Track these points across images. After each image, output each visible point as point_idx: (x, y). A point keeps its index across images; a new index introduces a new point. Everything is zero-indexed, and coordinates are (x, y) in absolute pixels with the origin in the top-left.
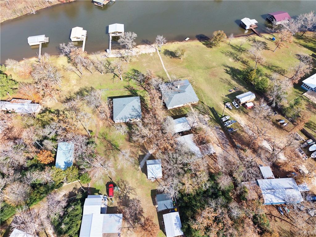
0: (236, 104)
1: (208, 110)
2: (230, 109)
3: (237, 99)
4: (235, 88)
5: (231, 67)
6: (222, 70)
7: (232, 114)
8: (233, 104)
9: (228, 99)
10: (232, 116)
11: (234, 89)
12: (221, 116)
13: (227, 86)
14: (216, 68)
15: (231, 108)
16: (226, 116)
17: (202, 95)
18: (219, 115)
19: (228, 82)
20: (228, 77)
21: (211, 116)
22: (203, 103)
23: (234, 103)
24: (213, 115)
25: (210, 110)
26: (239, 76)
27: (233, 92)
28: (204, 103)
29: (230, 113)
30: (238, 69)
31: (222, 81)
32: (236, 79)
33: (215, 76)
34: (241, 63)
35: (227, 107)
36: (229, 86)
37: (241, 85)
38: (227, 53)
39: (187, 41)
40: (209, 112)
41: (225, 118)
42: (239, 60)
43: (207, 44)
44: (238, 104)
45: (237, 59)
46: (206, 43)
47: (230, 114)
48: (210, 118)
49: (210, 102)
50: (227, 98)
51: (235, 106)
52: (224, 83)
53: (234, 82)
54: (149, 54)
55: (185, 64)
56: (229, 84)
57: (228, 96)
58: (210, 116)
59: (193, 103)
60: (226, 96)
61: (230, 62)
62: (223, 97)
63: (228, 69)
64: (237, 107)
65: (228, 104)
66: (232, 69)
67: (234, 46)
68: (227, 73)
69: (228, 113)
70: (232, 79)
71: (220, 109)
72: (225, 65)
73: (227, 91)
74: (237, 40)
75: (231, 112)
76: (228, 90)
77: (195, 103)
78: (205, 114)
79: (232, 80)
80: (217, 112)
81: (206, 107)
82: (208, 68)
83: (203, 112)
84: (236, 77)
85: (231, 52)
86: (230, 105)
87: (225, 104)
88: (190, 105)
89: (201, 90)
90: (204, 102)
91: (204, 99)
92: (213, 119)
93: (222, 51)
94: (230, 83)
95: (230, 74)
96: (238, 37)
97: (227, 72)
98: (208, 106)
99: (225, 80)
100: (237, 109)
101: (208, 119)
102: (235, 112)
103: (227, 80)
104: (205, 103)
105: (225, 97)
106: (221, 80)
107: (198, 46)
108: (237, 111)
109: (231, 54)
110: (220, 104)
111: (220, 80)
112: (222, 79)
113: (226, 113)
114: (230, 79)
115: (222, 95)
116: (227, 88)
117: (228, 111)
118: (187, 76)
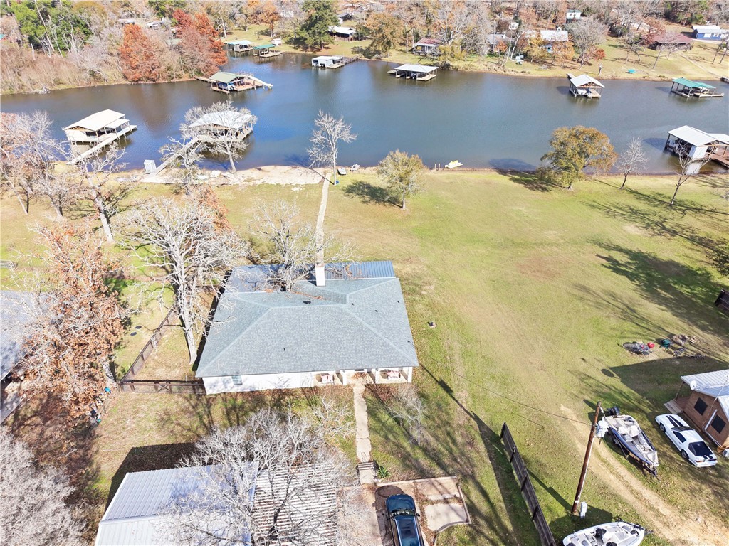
0: (692, 437)
1: (471, 444)
2: (639, 464)
3: (693, 401)
4: (664, 337)
5: (635, 249)
6: (591, 257)
7: (664, 509)
8: (660, 428)
9: (621, 393)
10: (668, 534)
11: (662, 343)
12: (561, 512)
13: (613, 322)
14: (555, 249)
15: (652, 458)
16: (607, 517)
17: (456, 345)
18: (545, 499)
19: (621, 306)
20: (626, 288)
21: (484, 493)
22: (449, 390)
23: (669, 426)
24: (495, 492)
25: (481, 446)
26: (685, 290)
27: (652, 357)
28: (456, 394)
29: (638, 496)
30: (671, 264)
31: (582, 299)
32: (666, 299)
34: (688, 244)
35: (612, 439)
36: (628, 326)
37: (704, 329)
38: (612, 208)
39: (451, 170)
40: (475, 455)
41: (599, 535)
42: (674, 233)
44: (702, 434)
45: (664, 228)
46: (524, 178)
47: (639, 508)
48: (472, 509)
49: (494, 392)
50: (616, 382)
51: (685, 446)
52: (599, 306)
53: (654, 311)
54: (289, 186)
55: (414, 224)
56: (629, 313)
57: (624, 372)
58: (476, 497)
60: (604, 371)
61: (634, 236)
62: (584, 377)
63: (621, 258)
64: (701, 462)
65: (628, 428)
66: (637, 256)
67: (648, 194)
68: (616, 270)
69: (628, 497)
70: (647, 298)
71: (559, 448)
72: (606, 241)
73: (611, 346)
75: (654, 487)
76: (622, 342)
78: (440, 465)
79: (645, 302)
80: (534, 469)
81: (459, 418)
82: (515, 245)
83: (425, 451)
84: (667, 288)
85: (631, 209)
86: (635, 430)
87: (595, 417)
88: (359, 388)
89: (458, 320)
90: (452, 384)
92: (493, 521)
93: (590, 203)
94: (633, 311)
95: (631, 277)
97: (615, 267)
98: (476, 419)
99: (606, 298)
100: (702, 475)
101: (454, 518)
102: (685, 500)
103: (613, 296)
104: (462, 395)
105: (602, 378)
106: (580, 294)
108: (707, 490)
109: (634, 212)
110: (565, 418)
111: (576, 292)
112: (585, 289)
113: (603, 489)
114: (636, 296)
115: (582, 367)
116: (618, 334)
117: (619, 476)
118: (404, 261)
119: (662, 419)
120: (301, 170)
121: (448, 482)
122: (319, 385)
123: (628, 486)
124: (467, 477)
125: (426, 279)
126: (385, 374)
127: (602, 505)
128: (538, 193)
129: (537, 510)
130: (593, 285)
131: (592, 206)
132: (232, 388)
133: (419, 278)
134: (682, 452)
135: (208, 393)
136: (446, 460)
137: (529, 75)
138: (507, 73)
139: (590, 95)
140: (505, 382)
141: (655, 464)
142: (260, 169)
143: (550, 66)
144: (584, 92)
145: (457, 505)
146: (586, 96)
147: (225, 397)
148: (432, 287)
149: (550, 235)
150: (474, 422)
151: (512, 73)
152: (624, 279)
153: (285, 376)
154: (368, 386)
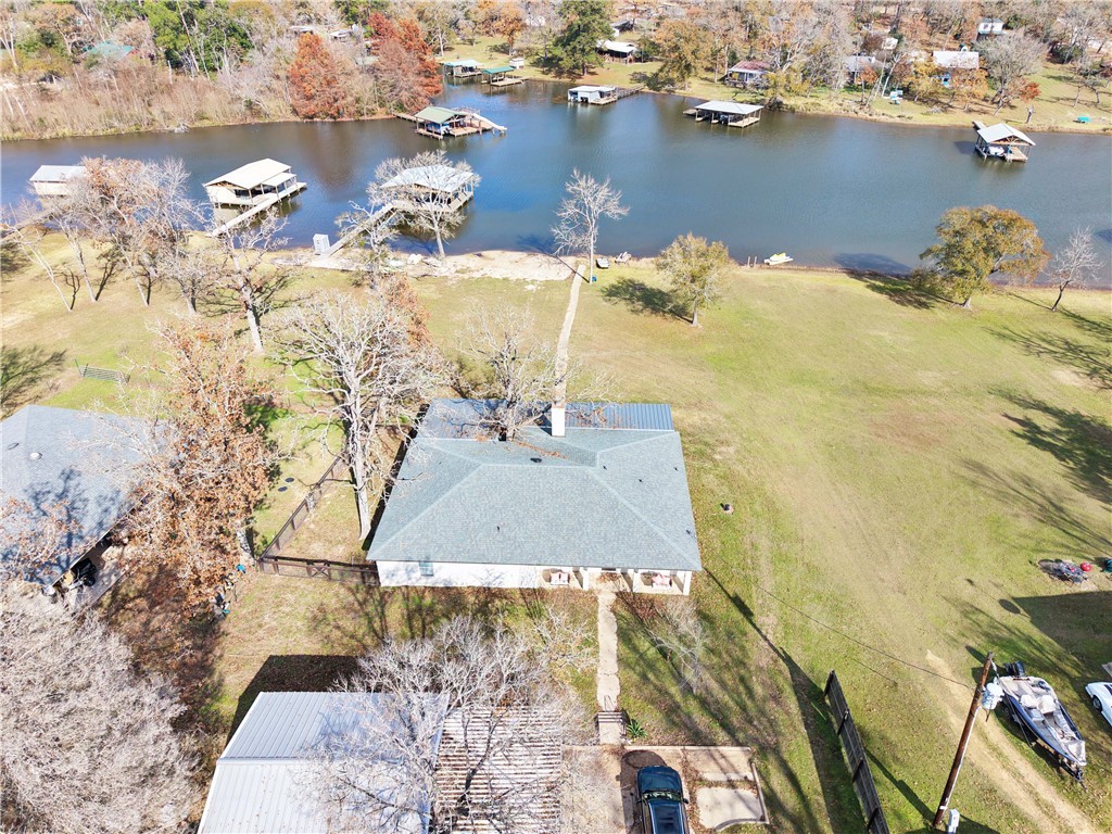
1: (776, 699)
2: (1053, 760)
5: (1069, 409)
6: (994, 417)
8: (1093, 704)
9: (1029, 640)
11: (1103, 564)
13: (1025, 524)
14: (934, 401)
15: (1075, 751)
17: (764, 543)
18: (889, 798)
19: (1040, 500)
20: (1050, 471)
21: (791, 779)
22: (747, 612)
24: (810, 778)
25: (792, 704)
27: (1086, 587)
28: (758, 619)
31: (974, 484)
33: (924, 442)
35: (1009, 713)
36: (1048, 532)
38: (1034, 340)
39: (776, 268)
40: (781, 717)
43: (894, 291)
46: (889, 286)
48: (771, 801)
49: (819, 620)
50: (1022, 622)
52: (1002, 496)
54: (522, 283)
55: (710, 348)
56: (1053, 512)
57: (1035, 606)
58: (778, 782)
60: (1004, 604)
61: (1064, 386)
62: (969, 610)
63: (1045, 422)
65: (1038, 698)
66: (1072, 421)
67: (1097, 320)
68: (1035, 442)
69: (1030, 809)
70: (1084, 490)
71: (920, 720)
73: (1019, 563)
75: (1076, 798)
76: (1037, 557)
78: (726, 727)
79: (1081, 496)
80: (876, 748)
81: (760, 656)
82: (870, 390)
83: (704, 703)
85: (1067, 343)
86: (1049, 702)
87: (983, 676)
88: (607, 597)
89: (770, 504)
90: (753, 603)
91: (768, 584)
92: (803, 823)
93: (998, 330)
94: (1060, 509)
95: (1060, 453)
97: (1033, 435)
98: (788, 660)
99: (1015, 485)
101: (742, 813)
103: (1028, 483)
104: (768, 621)
105: (999, 613)
106: (972, 475)
109: (1073, 348)
110: (933, 673)
111: (964, 472)
112: (980, 468)
113: (990, 792)
114: (1065, 485)
115: (967, 593)
116: (1032, 544)
117: (1017, 775)
118: (689, 406)
119: (1098, 689)
120: (541, 258)
121: (736, 755)
122: (547, 586)
123: (1032, 792)
124: (766, 750)
125: (723, 437)
126: (649, 579)
127: (985, 818)
128: (910, 312)
129: (876, 814)
130: (995, 462)
131: (1002, 336)
132: (418, 580)
133: (712, 433)
135: (382, 585)
136: (735, 720)
137: (910, 122)
138: (874, 117)
139: (1009, 157)
140: (838, 607)
142: (480, 255)
143: (946, 108)
144: (1000, 151)
145: (748, 793)
146: (1003, 158)
147: (407, 592)
148: (731, 450)
149: (928, 378)
150: (783, 665)
151: (883, 118)
152: (1048, 456)
153: (498, 569)
154: (620, 595)
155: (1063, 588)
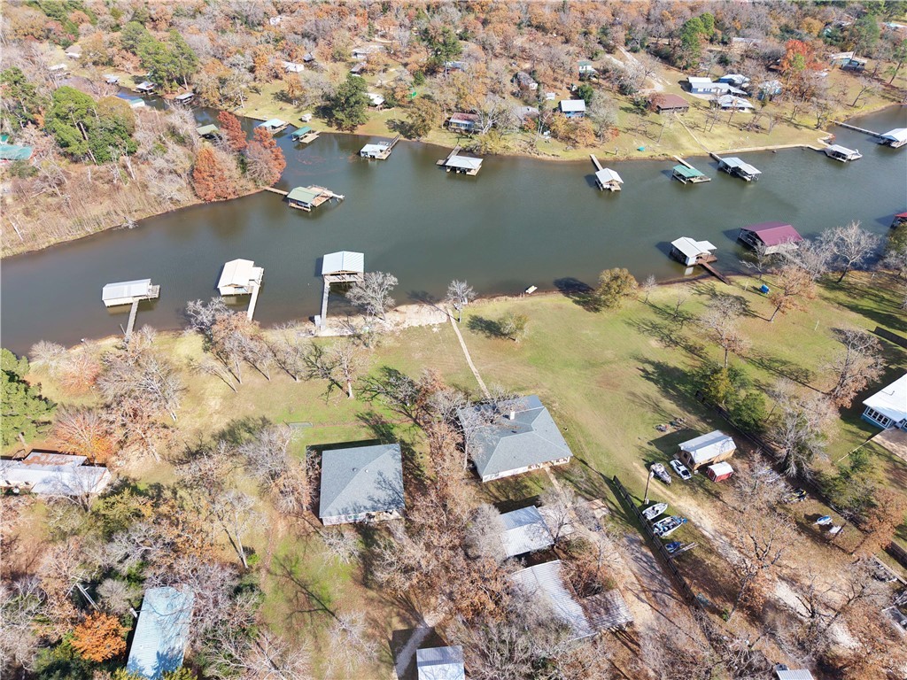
0: (683, 468)
1: (602, 485)
2: (665, 482)
3: (683, 454)
4: (672, 420)
5: (657, 362)
6: (631, 371)
7: (673, 496)
8: (671, 466)
9: (656, 453)
10: (675, 505)
11: (671, 423)
12: (640, 504)
13: (650, 415)
14: (614, 366)
15: (669, 479)
16: (656, 503)
17: (581, 439)
18: (635, 501)
19: (652, 403)
20: (652, 389)
21: (612, 503)
22: (586, 464)
23: (675, 465)
24: (616, 502)
25: (606, 486)
26: (682, 388)
27: (668, 432)
28: (590, 465)
29: (665, 493)
30: (676, 369)
31: (633, 402)
32: (673, 396)
33: (615, 386)
34: (684, 352)
35: (657, 477)
36: (657, 416)
37: (689, 412)
38: (641, 324)
39: (531, 295)
40: (605, 490)
41: (653, 509)
42: (677, 344)
43: (585, 302)
44: (686, 466)
45: (671, 340)
46: (582, 300)
47: (666, 498)
48: (610, 509)
49: (605, 461)
50: (653, 448)
51: (680, 473)
52: (642, 405)
53: (668, 405)
54: (430, 327)
55: (528, 354)
56: (657, 408)
57: (656, 442)
58: (610, 505)
59: (556, 464)
60: (649, 443)
61: (654, 348)
62: (641, 448)
63: (650, 369)
64: (686, 478)
65: (659, 468)
66: (657, 366)
67: (660, 306)
68: (649, 379)
69: (662, 495)
70: (664, 397)
71: (636, 481)
72: (641, 357)
73: (650, 429)
74: (666, 291)
75: (670, 490)
76: (654, 426)
77: (562, 462)
78: (593, 496)
79: (663, 399)
80: (628, 491)
81: (594, 476)
82: (593, 365)
83: (586, 492)
84: (674, 388)
85: (652, 324)
86: (663, 469)
87: (648, 466)
88: (548, 469)
90: (586, 460)
91: (588, 454)
92: (618, 512)
93: (627, 320)
94: (658, 406)
95: (656, 382)
96: (667, 283)
97: (647, 376)
98: (601, 474)
99: (645, 399)
100: (686, 483)
101: (604, 513)
102: (680, 492)
103: (648, 397)
104: (592, 464)
105: (648, 447)
106: (632, 398)
107: (560, 308)
108: (687, 487)
109: (654, 326)
110: (635, 468)
111: (630, 397)
112: (633, 394)
113: (653, 493)
114: (658, 395)
115: (639, 442)
116: (652, 421)
117: (658, 488)
119: (672, 463)
121: (597, 501)
122: (530, 470)
123: (661, 491)
124: (604, 499)
125: (552, 399)
126: (557, 460)
127: (653, 499)
128: (594, 315)
129: (633, 505)
130: (638, 391)
131: (629, 324)
132: (494, 478)
133: (548, 398)
134: (679, 475)
135: (484, 481)
136: (595, 494)
137: (559, 159)
139: (613, 189)
140: (608, 456)
141: (670, 482)
143: (575, 144)
144: (608, 187)
145: (604, 509)
146: (609, 189)
147: (492, 482)
148: (557, 404)
149: (609, 354)
150: (600, 476)
151: (545, 157)
152: (652, 384)
153: (516, 470)
154: (551, 467)
155: (663, 434)
